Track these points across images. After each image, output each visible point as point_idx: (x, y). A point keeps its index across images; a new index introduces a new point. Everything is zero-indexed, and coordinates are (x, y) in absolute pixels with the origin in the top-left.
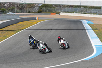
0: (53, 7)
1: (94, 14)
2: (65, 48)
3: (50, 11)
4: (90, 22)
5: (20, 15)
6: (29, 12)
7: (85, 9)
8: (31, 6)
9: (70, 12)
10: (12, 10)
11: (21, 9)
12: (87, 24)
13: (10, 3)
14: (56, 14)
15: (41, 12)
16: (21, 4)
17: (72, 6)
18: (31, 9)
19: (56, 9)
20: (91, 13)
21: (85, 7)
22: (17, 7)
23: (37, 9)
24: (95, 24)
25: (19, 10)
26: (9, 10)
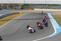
0: (30, 6)
1: (54, 9)
2: (32, 32)
3: (28, 8)
4: (52, 14)
5: (10, 11)
6: (16, 9)
7: (49, 6)
8: (17, 5)
9: (40, 8)
10: (6, 8)
11: (11, 7)
12: (50, 15)
13: (4, 4)
14: (32, 9)
15: (23, 9)
16: (10, 4)
17: (41, 5)
18: (17, 7)
19: (32, 7)
20: (52, 9)
21: (49, 5)
22: (9, 6)
23: (20, 7)
24: (56, 15)
25: (9, 8)
26: (4, 8)
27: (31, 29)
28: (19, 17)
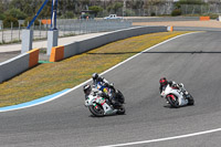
0: (204, 4)
3: (198, 12)
5: (134, 21)
6: (153, 15)
10: (117, 10)
11: (135, 8)
14: (212, 18)
15: (179, 14)
18: (156, 7)
19: (212, 9)
23: (169, 8)
25: (130, 11)
26: (109, 10)
27: (175, 92)
28: (163, 43)
